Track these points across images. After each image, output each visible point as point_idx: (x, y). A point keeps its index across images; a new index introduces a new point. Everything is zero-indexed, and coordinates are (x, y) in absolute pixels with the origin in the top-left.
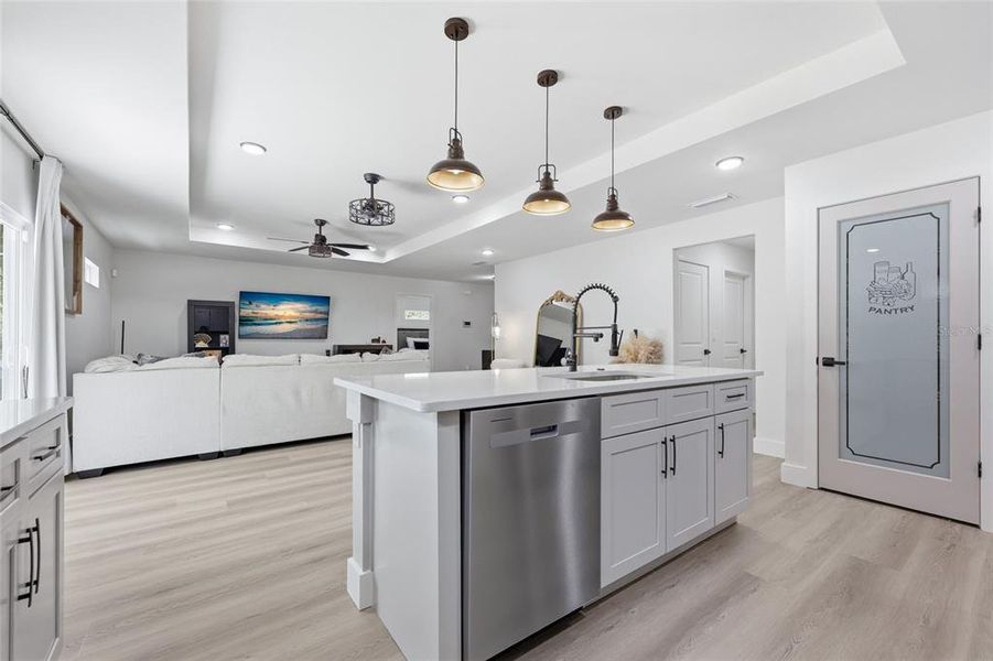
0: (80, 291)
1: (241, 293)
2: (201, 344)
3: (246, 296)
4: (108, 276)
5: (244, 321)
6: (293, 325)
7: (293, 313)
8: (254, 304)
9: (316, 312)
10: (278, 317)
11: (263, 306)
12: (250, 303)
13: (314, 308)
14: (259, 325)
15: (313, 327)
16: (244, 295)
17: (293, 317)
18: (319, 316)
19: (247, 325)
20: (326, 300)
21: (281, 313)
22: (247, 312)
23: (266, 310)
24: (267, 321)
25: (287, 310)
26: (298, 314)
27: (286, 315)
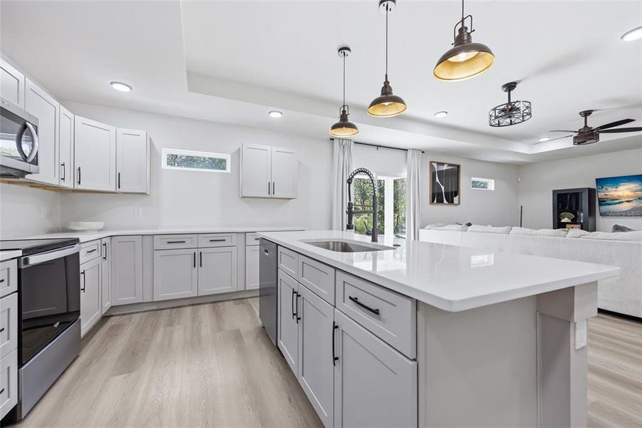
0: (460, 194)
1: (596, 179)
2: (565, 220)
3: (600, 182)
6: (630, 204)
7: (627, 193)
8: (605, 188)
10: (620, 197)
11: (610, 189)
12: (602, 187)
14: (609, 204)
17: (628, 197)
19: (603, 205)
21: (620, 194)
22: (601, 195)
23: (612, 192)
25: (625, 191)
26: (631, 194)
27: (625, 195)
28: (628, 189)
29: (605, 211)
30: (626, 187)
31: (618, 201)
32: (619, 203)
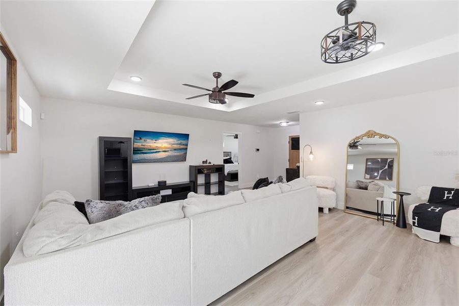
0: (15, 129)
1: (135, 131)
3: (139, 134)
4: (38, 116)
5: (137, 151)
7: (166, 145)
8: (143, 139)
9: (180, 144)
10: (158, 148)
11: (148, 141)
12: (141, 139)
13: (179, 142)
14: (145, 153)
15: (178, 154)
16: (137, 133)
17: (166, 148)
18: (182, 147)
19: (138, 153)
20: (186, 136)
21: (159, 145)
22: (138, 145)
23: (150, 143)
24: (152, 150)
25: (163, 143)
26: (170, 146)
27: (163, 146)
28: (167, 142)
29: (139, 158)
30: (165, 141)
31: (155, 151)
32: (156, 152)
